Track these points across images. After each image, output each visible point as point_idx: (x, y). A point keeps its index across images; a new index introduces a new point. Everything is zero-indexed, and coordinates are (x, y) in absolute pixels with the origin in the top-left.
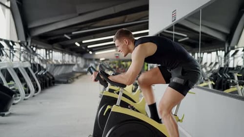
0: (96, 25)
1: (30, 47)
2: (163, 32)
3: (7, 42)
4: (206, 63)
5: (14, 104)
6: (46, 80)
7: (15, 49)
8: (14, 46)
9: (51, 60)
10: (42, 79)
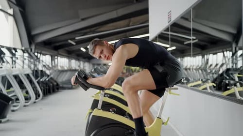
0: (99, 30)
1: (34, 53)
2: (162, 33)
3: (9, 49)
4: (211, 65)
5: (13, 111)
6: (49, 86)
7: (16, 56)
8: (16, 53)
9: (56, 66)
10: (45, 85)
